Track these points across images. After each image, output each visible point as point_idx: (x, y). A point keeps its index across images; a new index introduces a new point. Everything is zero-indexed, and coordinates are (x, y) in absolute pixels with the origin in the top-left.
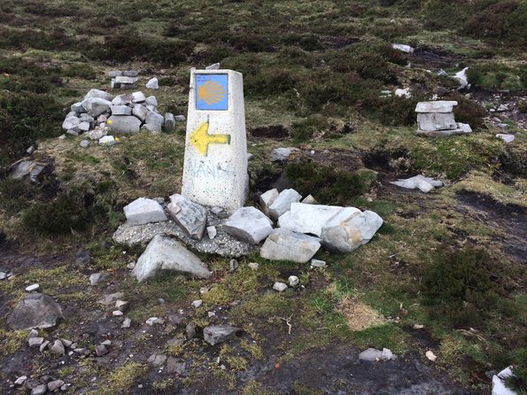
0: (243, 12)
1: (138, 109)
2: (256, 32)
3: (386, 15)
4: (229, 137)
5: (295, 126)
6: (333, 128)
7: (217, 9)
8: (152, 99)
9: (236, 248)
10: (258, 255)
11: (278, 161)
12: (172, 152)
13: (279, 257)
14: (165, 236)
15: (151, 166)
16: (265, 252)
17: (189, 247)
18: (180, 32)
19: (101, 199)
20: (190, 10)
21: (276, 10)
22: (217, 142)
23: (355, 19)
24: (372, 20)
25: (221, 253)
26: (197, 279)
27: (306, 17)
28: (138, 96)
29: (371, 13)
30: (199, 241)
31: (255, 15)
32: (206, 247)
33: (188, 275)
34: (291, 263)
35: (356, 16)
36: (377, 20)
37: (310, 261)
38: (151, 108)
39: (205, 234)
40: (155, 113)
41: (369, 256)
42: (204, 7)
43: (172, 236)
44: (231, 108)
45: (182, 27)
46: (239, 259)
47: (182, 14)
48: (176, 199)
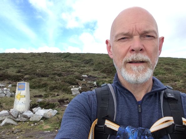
0: (43, 66)
1: (5, 92)
2: (44, 72)
4: (25, 96)
5: (45, 95)
7: (35, 65)
8: (9, 89)
9: (25, 119)
10: (29, 121)
11: (38, 102)
13: (33, 120)
14: (8, 118)
16: (31, 120)
17: (13, 120)
18: (21, 72)
20: (26, 65)
21: (53, 65)
22: (22, 97)
25: (21, 120)
26: (14, 125)
28: (5, 89)
30: (16, 118)
31: (46, 67)
32: (17, 120)
33: (12, 124)
34: (36, 121)
35: (76, 67)
37: (40, 120)
38: (8, 91)
39: (18, 117)
42: (31, 64)
43: (10, 118)
44: (26, 90)
45: (22, 70)
46: (25, 122)
48: (11, 110)
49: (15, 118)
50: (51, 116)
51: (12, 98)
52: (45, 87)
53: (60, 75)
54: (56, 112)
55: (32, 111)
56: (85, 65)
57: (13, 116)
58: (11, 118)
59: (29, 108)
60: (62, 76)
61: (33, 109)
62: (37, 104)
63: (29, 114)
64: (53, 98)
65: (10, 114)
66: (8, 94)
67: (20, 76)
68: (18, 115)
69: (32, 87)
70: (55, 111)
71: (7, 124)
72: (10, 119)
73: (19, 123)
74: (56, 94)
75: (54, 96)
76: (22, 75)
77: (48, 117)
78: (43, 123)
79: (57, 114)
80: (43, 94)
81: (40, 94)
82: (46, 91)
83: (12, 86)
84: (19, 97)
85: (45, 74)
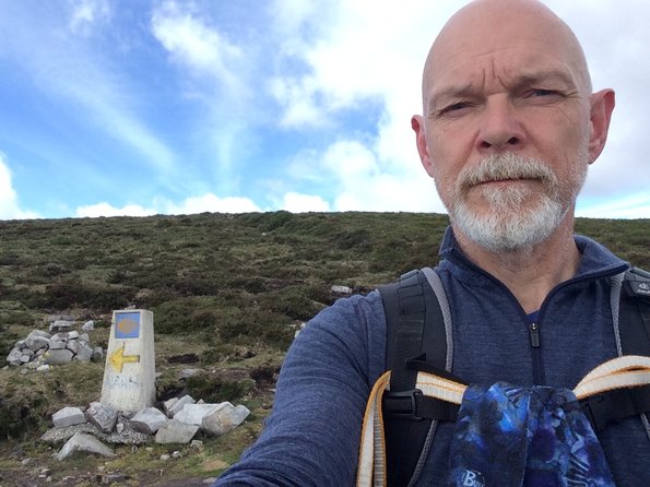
0: (197, 257)
1: (71, 345)
2: (202, 277)
3: (339, 258)
4: (139, 356)
5: (206, 353)
6: (237, 354)
7: (170, 254)
8: (85, 336)
9: (139, 437)
10: (153, 442)
11: (184, 379)
12: (96, 376)
13: (168, 441)
14: (84, 432)
15: (78, 388)
16: (158, 439)
17: (101, 439)
18: (126, 279)
19: (34, 412)
20: (141, 256)
21: (231, 254)
22: (130, 361)
23: (308, 262)
24: (324, 263)
25: (125, 442)
26: (104, 457)
27: (261, 261)
28: (73, 334)
29: (325, 257)
30: (109, 434)
31: (209, 260)
32: (114, 438)
33: (97, 455)
34: (176, 444)
35: (309, 259)
36: (328, 263)
37: (191, 442)
38: (83, 343)
39: (114, 429)
40: (87, 347)
41: (235, 436)
42: (157, 252)
43: (89, 433)
44: (141, 336)
45: (128, 274)
46: (139, 446)
47: (131, 260)
48: (94, 405)
49: (105, 432)
50: (228, 426)
51: (95, 366)
52: (205, 326)
53: (255, 287)
54: (244, 412)
55: (163, 409)
56: (341, 252)
57: (99, 426)
58: (92, 434)
59: (152, 399)
60: (263, 290)
61: (168, 404)
62: (179, 384)
63: (153, 418)
64: (235, 365)
65: (90, 420)
66: (83, 351)
67: (122, 293)
68: (117, 422)
69: (161, 329)
70: (243, 410)
71: (79, 455)
72: (89, 436)
73: (121, 451)
74: (244, 350)
75: (237, 358)
76: (129, 290)
77: (217, 428)
78: (201, 449)
79: (250, 418)
80: (199, 350)
81: (189, 351)
82: (208, 340)
83: (96, 326)
84: (119, 360)
85: (206, 285)
